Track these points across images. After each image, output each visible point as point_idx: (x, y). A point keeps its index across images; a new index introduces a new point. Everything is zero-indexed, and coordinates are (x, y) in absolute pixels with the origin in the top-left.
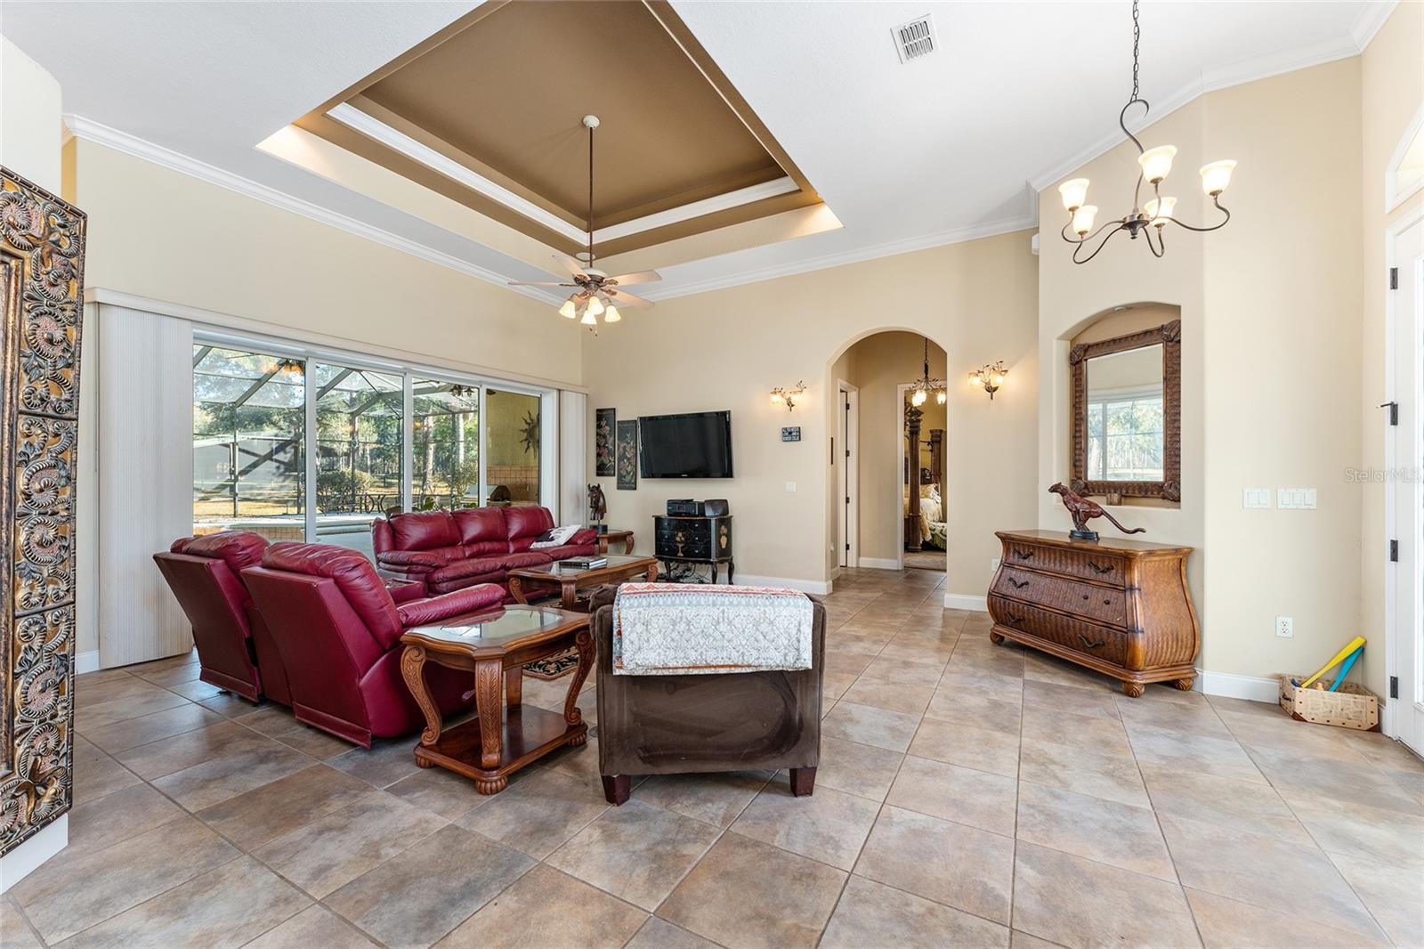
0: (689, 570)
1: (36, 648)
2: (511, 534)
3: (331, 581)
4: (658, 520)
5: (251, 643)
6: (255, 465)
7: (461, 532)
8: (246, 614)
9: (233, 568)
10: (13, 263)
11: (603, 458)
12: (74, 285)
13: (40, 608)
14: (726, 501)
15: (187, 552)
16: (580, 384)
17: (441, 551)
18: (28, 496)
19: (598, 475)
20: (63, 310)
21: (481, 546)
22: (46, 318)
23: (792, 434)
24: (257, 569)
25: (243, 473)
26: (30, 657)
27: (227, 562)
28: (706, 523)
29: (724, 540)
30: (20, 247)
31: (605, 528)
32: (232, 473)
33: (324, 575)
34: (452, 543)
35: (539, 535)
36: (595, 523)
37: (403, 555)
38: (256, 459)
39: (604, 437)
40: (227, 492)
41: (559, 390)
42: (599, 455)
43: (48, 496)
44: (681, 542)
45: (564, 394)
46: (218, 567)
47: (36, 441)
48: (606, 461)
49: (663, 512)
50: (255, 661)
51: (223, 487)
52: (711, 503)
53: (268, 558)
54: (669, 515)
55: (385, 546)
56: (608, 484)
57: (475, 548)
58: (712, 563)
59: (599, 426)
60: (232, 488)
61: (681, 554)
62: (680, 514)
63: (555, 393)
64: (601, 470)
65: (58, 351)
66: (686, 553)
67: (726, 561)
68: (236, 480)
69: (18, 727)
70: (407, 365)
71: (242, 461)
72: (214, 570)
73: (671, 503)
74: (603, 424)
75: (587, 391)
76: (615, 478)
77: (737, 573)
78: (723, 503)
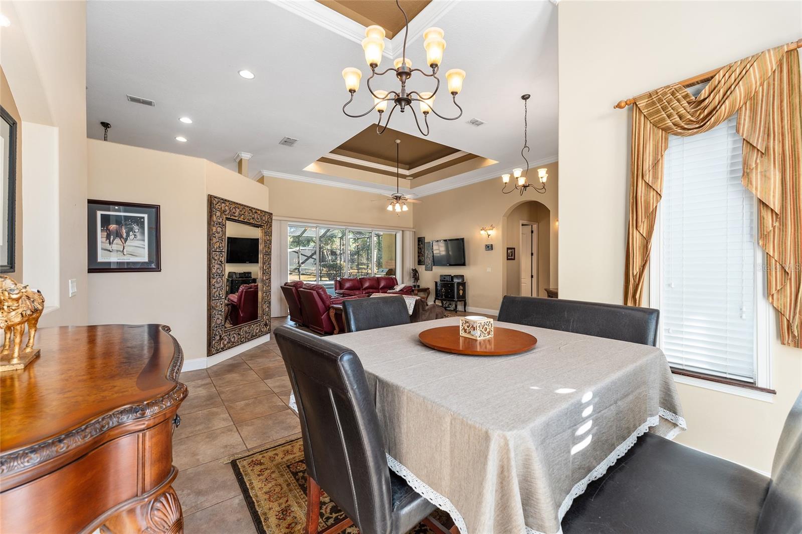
0: (451, 304)
2: (381, 287)
3: (315, 292)
4: (436, 283)
5: (301, 309)
6: (306, 260)
7: (362, 285)
8: (300, 302)
9: (297, 289)
14: (463, 276)
15: (288, 286)
16: (412, 227)
17: (355, 291)
19: (418, 265)
21: (369, 290)
23: (489, 247)
24: (301, 289)
25: (302, 263)
27: (296, 288)
28: (453, 285)
29: (461, 292)
31: (419, 286)
32: (299, 263)
33: (314, 290)
34: (358, 289)
35: (391, 288)
36: (414, 284)
37: (342, 291)
38: (306, 258)
39: (421, 249)
40: (297, 271)
41: (403, 231)
42: (419, 256)
44: (444, 292)
45: (405, 232)
46: (294, 289)
48: (421, 259)
49: (438, 280)
50: (302, 315)
51: (296, 269)
52: (457, 276)
53: (304, 286)
54: (441, 281)
55: (338, 288)
56: (421, 269)
57: (367, 291)
58: (455, 301)
59: (419, 245)
60: (299, 269)
61: (444, 297)
62: (444, 281)
63: (401, 232)
64: (420, 263)
66: (446, 297)
67: (463, 301)
68: (300, 266)
69: (264, 313)
70: (347, 227)
71: (302, 259)
72: (293, 290)
73: (441, 276)
74: (420, 243)
75: (414, 230)
76: (424, 266)
77: (468, 306)
78: (462, 276)
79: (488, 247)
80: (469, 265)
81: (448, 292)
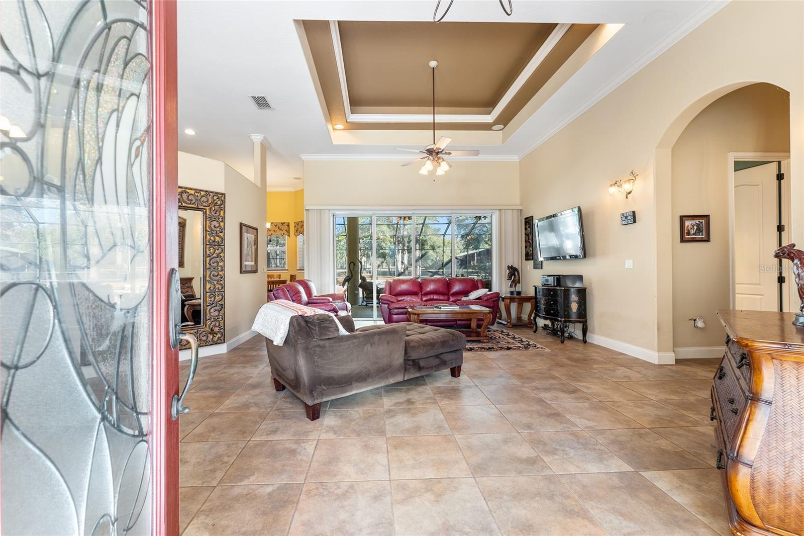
1: (213, 300)
4: (537, 289)
10: (205, 210)
11: (527, 249)
12: (222, 212)
13: (214, 291)
14: (582, 276)
16: (519, 204)
18: (210, 264)
19: (526, 259)
20: (219, 219)
21: (432, 296)
22: (214, 222)
23: (628, 218)
26: (211, 302)
29: (574, 306)
30: (205, 206)
31: (519, 293)
34: (415, 294)
35: (467, 294)
36: (513, 289)
39: (528, 235)
41: (500, 211)
42: (526, 247)
43: (215, 264)
44: (544, 304)
45: (504, 212)
47: (211, 251)
48: (529, 251)
49: (539, 284)
54: (543, 285)
55: (387, 292)
56: (530, 266)
57: (428, 297)
58: (560, 321)
59: (525, 229)
61: (544, 313)
62: (547, 285)
63: (498, 212)
64: (527, 257)
65: (218, 229)
66: (547, 312)
67: (580, 322)
69: (208, 318)
73: (543, 277)
74: (527, 227)
75: (521, 208)
76: (532, 261)
77: (590, 332)
78: (580, 278)
79: (626, 217)
80: (594, 255)
81: (550, 305)
